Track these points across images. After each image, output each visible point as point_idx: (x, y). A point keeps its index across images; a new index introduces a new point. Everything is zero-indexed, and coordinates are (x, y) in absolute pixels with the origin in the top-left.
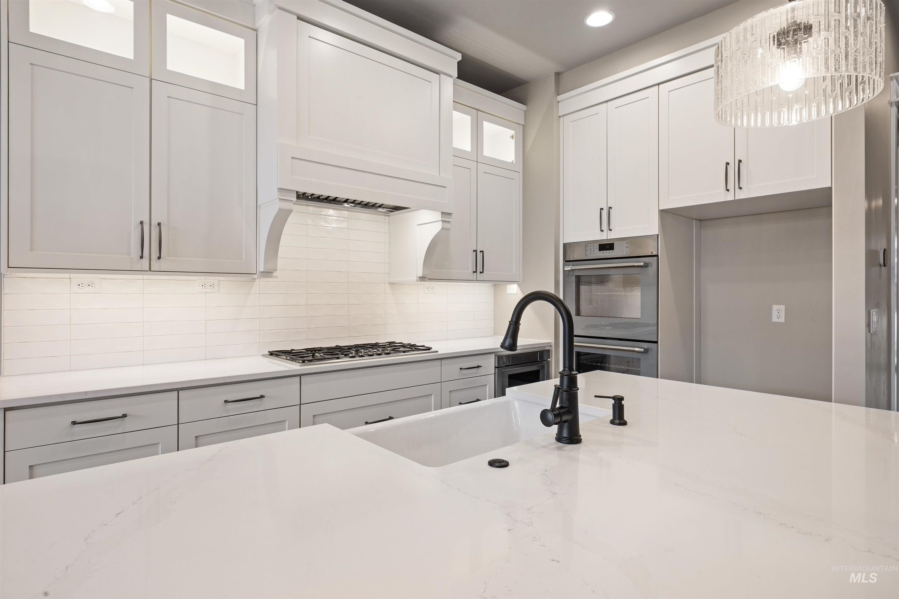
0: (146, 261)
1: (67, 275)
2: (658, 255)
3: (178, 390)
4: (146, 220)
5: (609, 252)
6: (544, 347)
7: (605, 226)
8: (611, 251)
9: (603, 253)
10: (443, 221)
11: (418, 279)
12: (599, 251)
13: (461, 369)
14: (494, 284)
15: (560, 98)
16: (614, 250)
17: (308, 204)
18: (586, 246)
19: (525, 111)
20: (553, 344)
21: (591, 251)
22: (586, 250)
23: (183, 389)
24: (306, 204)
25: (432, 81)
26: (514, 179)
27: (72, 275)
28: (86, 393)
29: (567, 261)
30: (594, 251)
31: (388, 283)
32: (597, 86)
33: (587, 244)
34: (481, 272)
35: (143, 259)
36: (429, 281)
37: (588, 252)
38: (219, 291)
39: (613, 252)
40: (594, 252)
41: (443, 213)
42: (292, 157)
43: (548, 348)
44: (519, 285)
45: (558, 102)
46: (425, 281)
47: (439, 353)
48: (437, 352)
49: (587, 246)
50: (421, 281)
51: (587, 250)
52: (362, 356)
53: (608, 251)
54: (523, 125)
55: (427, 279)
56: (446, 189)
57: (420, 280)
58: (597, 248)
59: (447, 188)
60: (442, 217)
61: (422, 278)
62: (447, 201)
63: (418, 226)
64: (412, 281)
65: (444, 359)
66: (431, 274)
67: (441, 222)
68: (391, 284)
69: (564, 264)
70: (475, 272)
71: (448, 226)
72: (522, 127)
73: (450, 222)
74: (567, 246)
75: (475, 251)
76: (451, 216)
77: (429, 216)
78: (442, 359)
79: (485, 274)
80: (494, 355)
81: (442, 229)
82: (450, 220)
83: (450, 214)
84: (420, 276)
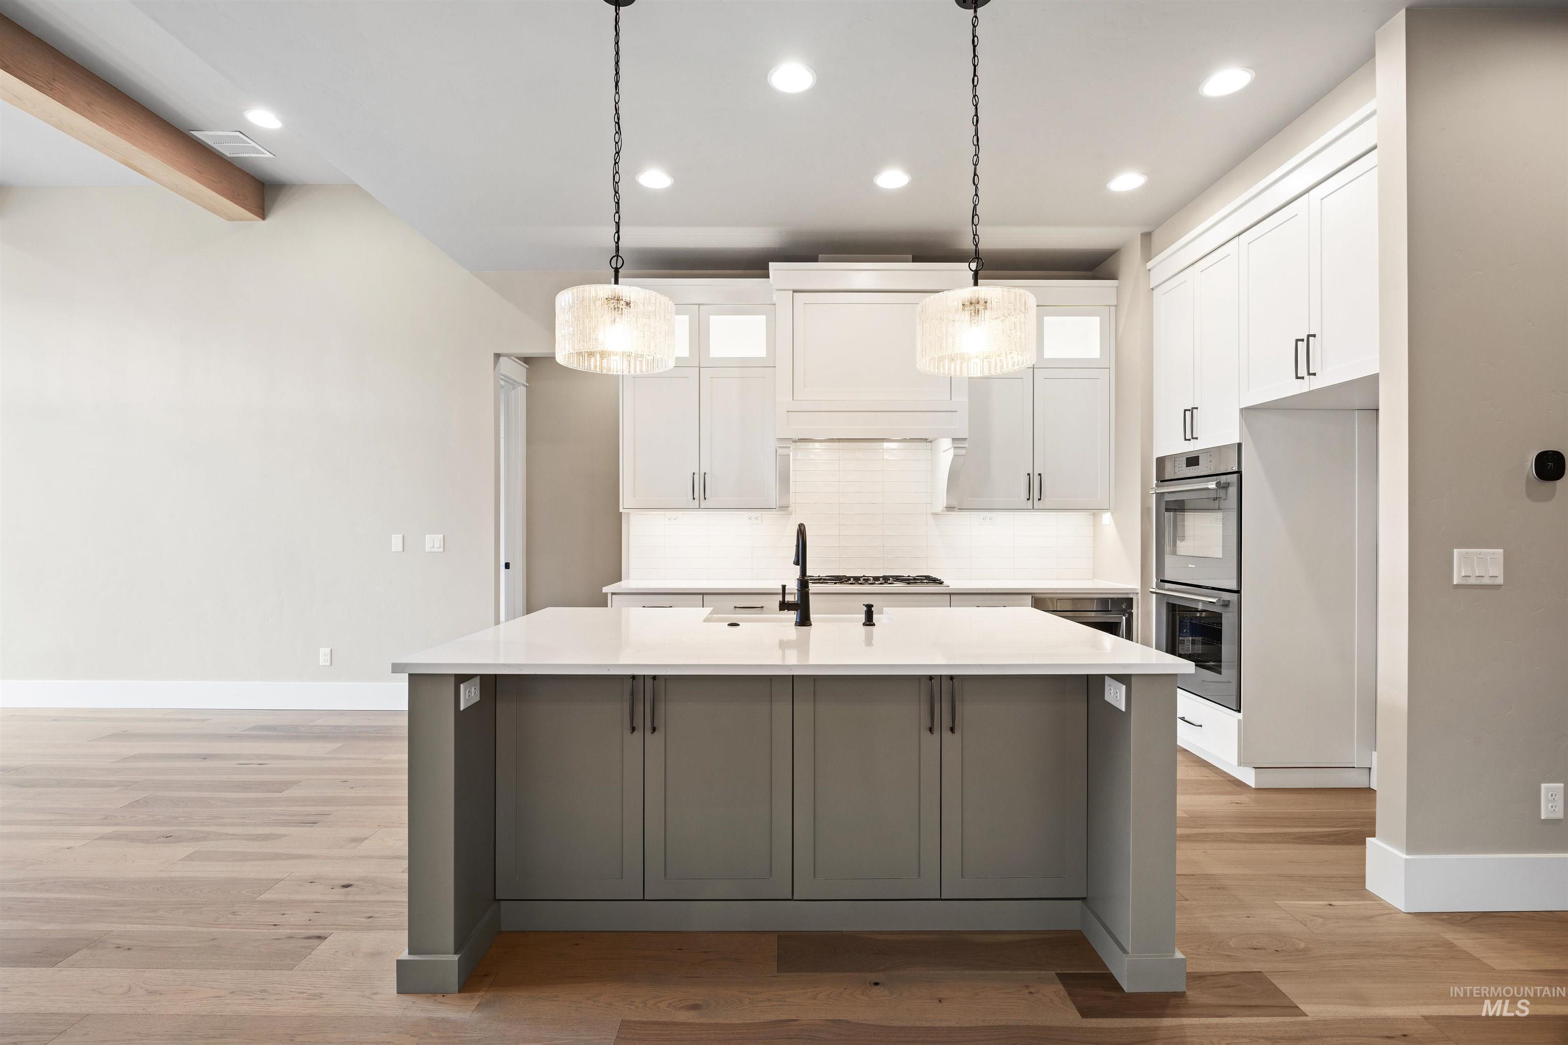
0: (697, 501)
1: (662, 513)
2: (1242, 472)
3: (703, 594)
4: (697, 471)
5: (1196, 468)
6: (1127, 593)
7: (1189, 435)
9: (1190, 469)
10: (954, 447)
11: (945, 509)
12: (1187, 467)
14: (1093, 513)
15: (1150, 265)
16: (1200, 465)
19: (1117, 287)
20: (1139, 591)
21: (1179, 467)
23: (707, 594)
26: (1098, 379)
27: (666, 513)
28: (649, 589)
29: (1162, 480)
30: (1182, 467)
31: (931, 514)
32: (1184, 243)
33: (1175, 458)
34: (1039, 500)
35: (695, 500)
36: (960, 512)
37: (1177, 469)
38: (762, 523)
39: (1199, 468)
40: (1182, 469)
41: (953, 439)
42: (787, 411)
43: (1131, 596)
44: (1112, 513)
45: (1149, 270)
46: (954, 511)
47: (950, 587)
48: (949, 586)
49: (1176, 461)
50: (948, 511)
51: (1176, 466)
52: (861, 584)
53: (1194, 467)
54: (1116, 306)
55: (956, 509)
56: (957, 413)
58: (1184, 463)
60: (953, 444)
61: (950, 508)
62: (958, 427)
63: (944, 453)
64: (943, 511)
65: (953, 594)
66: (954, 503)
67: (953, 449)
68: (935, 514)
69: (1157, 486)
70: (1028, 499)
71: (963, 452)
72: (1113, 309)
73: (965, 447)
74: (1161, 461)
75: (1029, 474)
76: (967, 442)
77: (946, 444)
78: (950, 594)
79: (1047, 501)
80: (1030, 597)
81: (954, 456)
82: (966, 445)
83: (965, 439)
84: (945, 506)
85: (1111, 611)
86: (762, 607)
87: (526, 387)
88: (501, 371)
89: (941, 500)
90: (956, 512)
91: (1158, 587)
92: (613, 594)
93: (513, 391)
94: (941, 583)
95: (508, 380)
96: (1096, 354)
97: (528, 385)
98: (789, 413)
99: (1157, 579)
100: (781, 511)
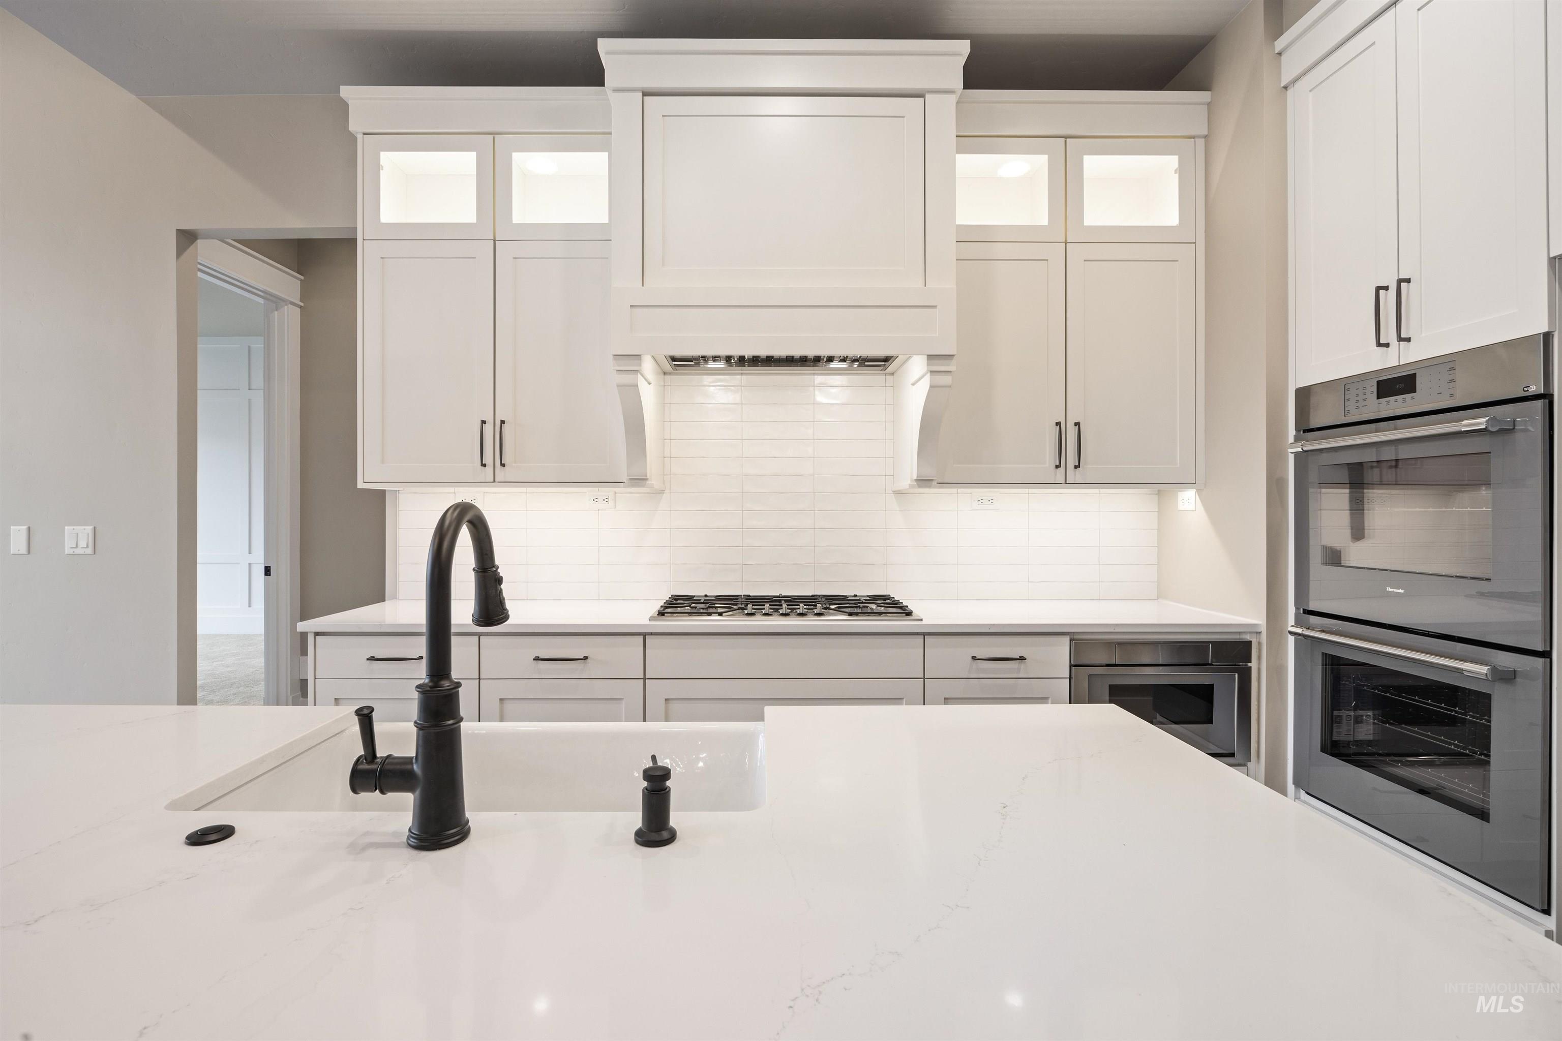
0: (489, 469)
2: (1551, 394)
3: (477, 634)
4: (489, 418)
5: (1404, 399)
6: (1240, 633)
7: (1389, 333)
8: (1408, 396)
9: (1388, 402)
10: (932, 372)
11: (915, 483)
12: (1378, 398)
13: (974, 658)
14: (1159, 490)
15: (1281, 42)
16: (1415, 392)
17: (743, 372)
18: (1346, 390)
19: (1209, 104)
20: (1263, 629)
21: (1357, 401)
22: (1346, 400)
23: (484, 634)
24: (741, 372)
25: (904, 115)
26: (1177, 261)
29: (1305, 429)
30: (1365, 400)
31: (892, 492)
33: (1345, 385)
34: (1076, 467)
35: (485, 467)
36: (941, 487)
37: (1351, 406)
38: (615, 507)
39: (1413, 398)
40: (1364, 403)
41: (931, 357)
42: (631, 306)
43: (1247, 637)
44: (1199, 491)
45: (1279, 52)
46: (930, 487)
47: (924, 622)
48: (921, 620)
49: (1349, 389)
50: (920, 487)
51: (1349, 400)
52: (768, 615)
53: (1400, 398)
54: (1205, 137)
55: (934, 483)
56: (937, 309)
57: (918, 484)
58: (1372, 393)
59: (938, 307)
60: (929, 366)
61: (923, 482)
62: (937, 334)
63: (915, 387)
64: (911, 486)
65: (930, 634)
66: (929, 472)
67: (929, 374)
68: (898, 493)
69: (1297, 439)
70: (1057, 467)
71: (946, 380)
72: (1201, 142)
73: (950, 372)
74: (1304, 395)
75: (1058, 424)
76: (954, 361)
77: (917, 367)
78: (924, 635)
79: (1089, 469)
80: (1067, 639)
81: (931, 387)
82: (951, 368)
83: (949, 357)
84: (915, 477)
85: (1211, 665)
86: (586, 658)
87: (301, 307)
88: (199, 257)
89: (909, 468)
90: (935, 487)
91: (1298, 623)
92: (317, 634)
93: (276, 312)
94: (909, 614)
95: (268, 296)
96: (1173, 219)
97: (302, 304)
98: (635, 310)
99: (1297, 609)
100: (633, 486)
